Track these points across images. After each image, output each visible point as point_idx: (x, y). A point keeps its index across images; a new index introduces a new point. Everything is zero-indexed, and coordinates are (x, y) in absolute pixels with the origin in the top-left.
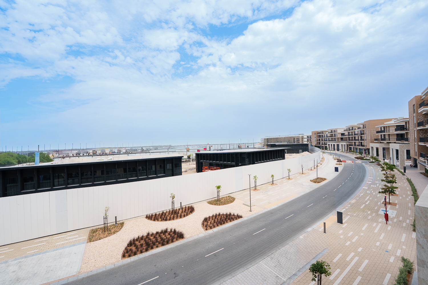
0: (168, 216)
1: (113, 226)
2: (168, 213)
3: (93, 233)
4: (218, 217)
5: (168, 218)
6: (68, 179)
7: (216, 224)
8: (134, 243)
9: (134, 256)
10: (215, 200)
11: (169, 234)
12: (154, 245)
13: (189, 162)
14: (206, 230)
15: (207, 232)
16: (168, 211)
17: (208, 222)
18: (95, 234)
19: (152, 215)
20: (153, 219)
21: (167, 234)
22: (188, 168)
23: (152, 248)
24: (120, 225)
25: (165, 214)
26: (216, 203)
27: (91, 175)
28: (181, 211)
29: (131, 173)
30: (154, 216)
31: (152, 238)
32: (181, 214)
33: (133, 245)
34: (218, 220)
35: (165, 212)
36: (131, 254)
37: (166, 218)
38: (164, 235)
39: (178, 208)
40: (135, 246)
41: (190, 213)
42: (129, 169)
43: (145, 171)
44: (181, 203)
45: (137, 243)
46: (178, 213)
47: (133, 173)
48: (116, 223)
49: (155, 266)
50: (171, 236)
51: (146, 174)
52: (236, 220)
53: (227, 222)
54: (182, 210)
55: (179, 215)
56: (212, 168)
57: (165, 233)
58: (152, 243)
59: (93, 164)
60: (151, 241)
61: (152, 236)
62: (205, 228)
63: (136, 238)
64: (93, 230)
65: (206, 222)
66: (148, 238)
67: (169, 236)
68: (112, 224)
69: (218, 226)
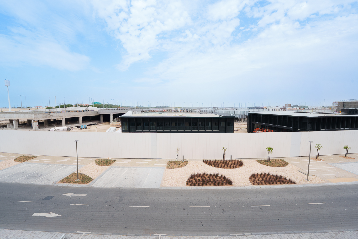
0: (220, 164)
1: (181, 162)
2: (220, 162)
3: (170, 163)
4: (267, 176)
5: (220, 166)
6: (157, 127)
7: (265, 182)
8: (194, 177)
9: (194, 186)
10: (265, 160)
11: (220, 178)
12: (208, 183)
13: (241, 123)
14: (254, 184)
15: (255, 187)
16: (220, 160)
17: (255, 178)
18: (170, 164)
19: (207, 161)
20: (208, 163)
21: (218, 178)
22: (239, 128)
23: (206, 185)
24: (185, 162)
25: (218, 162)
26: (265, 163)
27: (169, 125)
28: (230, 163)
29: (194, 126)
30: (209, 162)
31: (206, 177)
32: (231, 165)
33: (194, 179)
34: (266, 178)
35: (217, 160)
36: (192, 184)
37: (218, 165)
38: (216, 177)
39: (228, 160)
40: (195, 179)
41: (239, 166)
42: (193, 123)
43: (204, 126)
44: (231, 156)
45: (196, 177)
46: (228, 164)
47: (195, 127)
48: (183, 160)
49: (208, 198)
50: (221, 180)
51: (204, 128)
52: (288, 185)
53: (276, 184)
54: (232, 162)
55: (229, 165)
56: (264, 130)
57: (216, 176)
58: (207, 181)
59: (171, 118)
60: (206, 179)
61: (206, 176)
62: (253, 183)
63: (195, 174)
64: (170, 161)
65: (254, 177)
66: (204, 176)
67: (219, 180)
68: (181, 160)
69: (266, 184)
